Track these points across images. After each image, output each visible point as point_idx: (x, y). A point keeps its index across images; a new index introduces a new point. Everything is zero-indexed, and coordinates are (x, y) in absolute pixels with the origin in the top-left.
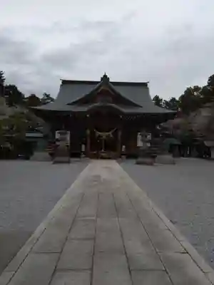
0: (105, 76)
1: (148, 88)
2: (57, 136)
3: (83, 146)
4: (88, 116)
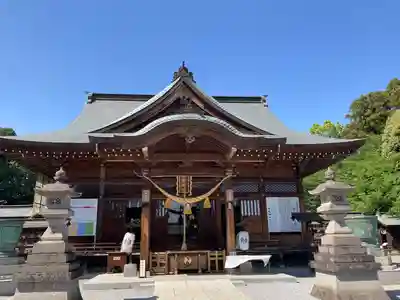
4: (145, 149)
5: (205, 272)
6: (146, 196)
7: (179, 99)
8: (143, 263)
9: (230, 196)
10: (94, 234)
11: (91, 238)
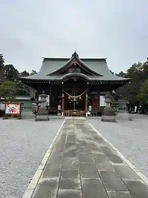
0: (75, 53)
1: (106, 63)
2: (40, 99)
4: (63, 83)
5: (79, 116)
6: (63, 96)
7: (73, 64)
8: (63, 113)
9: (87, 96)
10: (49, 105)
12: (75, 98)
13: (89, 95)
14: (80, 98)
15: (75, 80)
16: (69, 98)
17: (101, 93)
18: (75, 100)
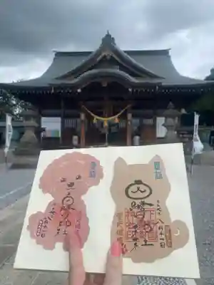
0: (108, 36)
1: (169, 57)
3: (75, 138)
4: (79, 91)
6: (83, 116)
7: (105, 57)
9: (130, 117)
10: (60, 136)
11: (58, 138)
12: (106, 121)
13: (133, 116)
14: (117, 121)
15: (105, 85)
16: (95, 121)
17: (159, 111)
18: (106, 124)
